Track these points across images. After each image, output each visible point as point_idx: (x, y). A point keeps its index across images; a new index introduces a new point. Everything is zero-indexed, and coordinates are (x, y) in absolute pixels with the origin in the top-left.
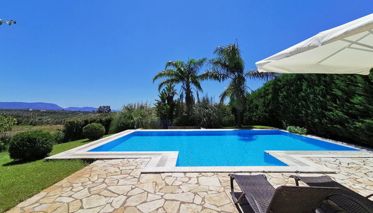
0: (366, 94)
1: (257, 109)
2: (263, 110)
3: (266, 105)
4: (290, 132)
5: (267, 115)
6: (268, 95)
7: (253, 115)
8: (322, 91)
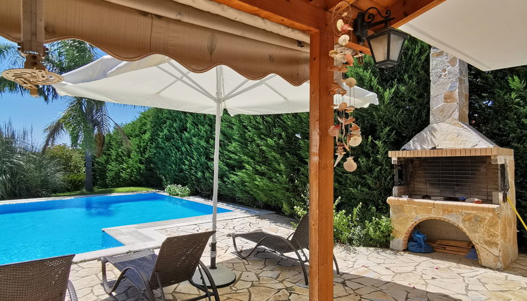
0: (240, 140)
1: (129, 157)
2: (137, 159)
3: (142, 151)
4: (170, 194)
5: (142, 167)
6: (145, 132)
7: (123, 169)
8: (207, 133)
